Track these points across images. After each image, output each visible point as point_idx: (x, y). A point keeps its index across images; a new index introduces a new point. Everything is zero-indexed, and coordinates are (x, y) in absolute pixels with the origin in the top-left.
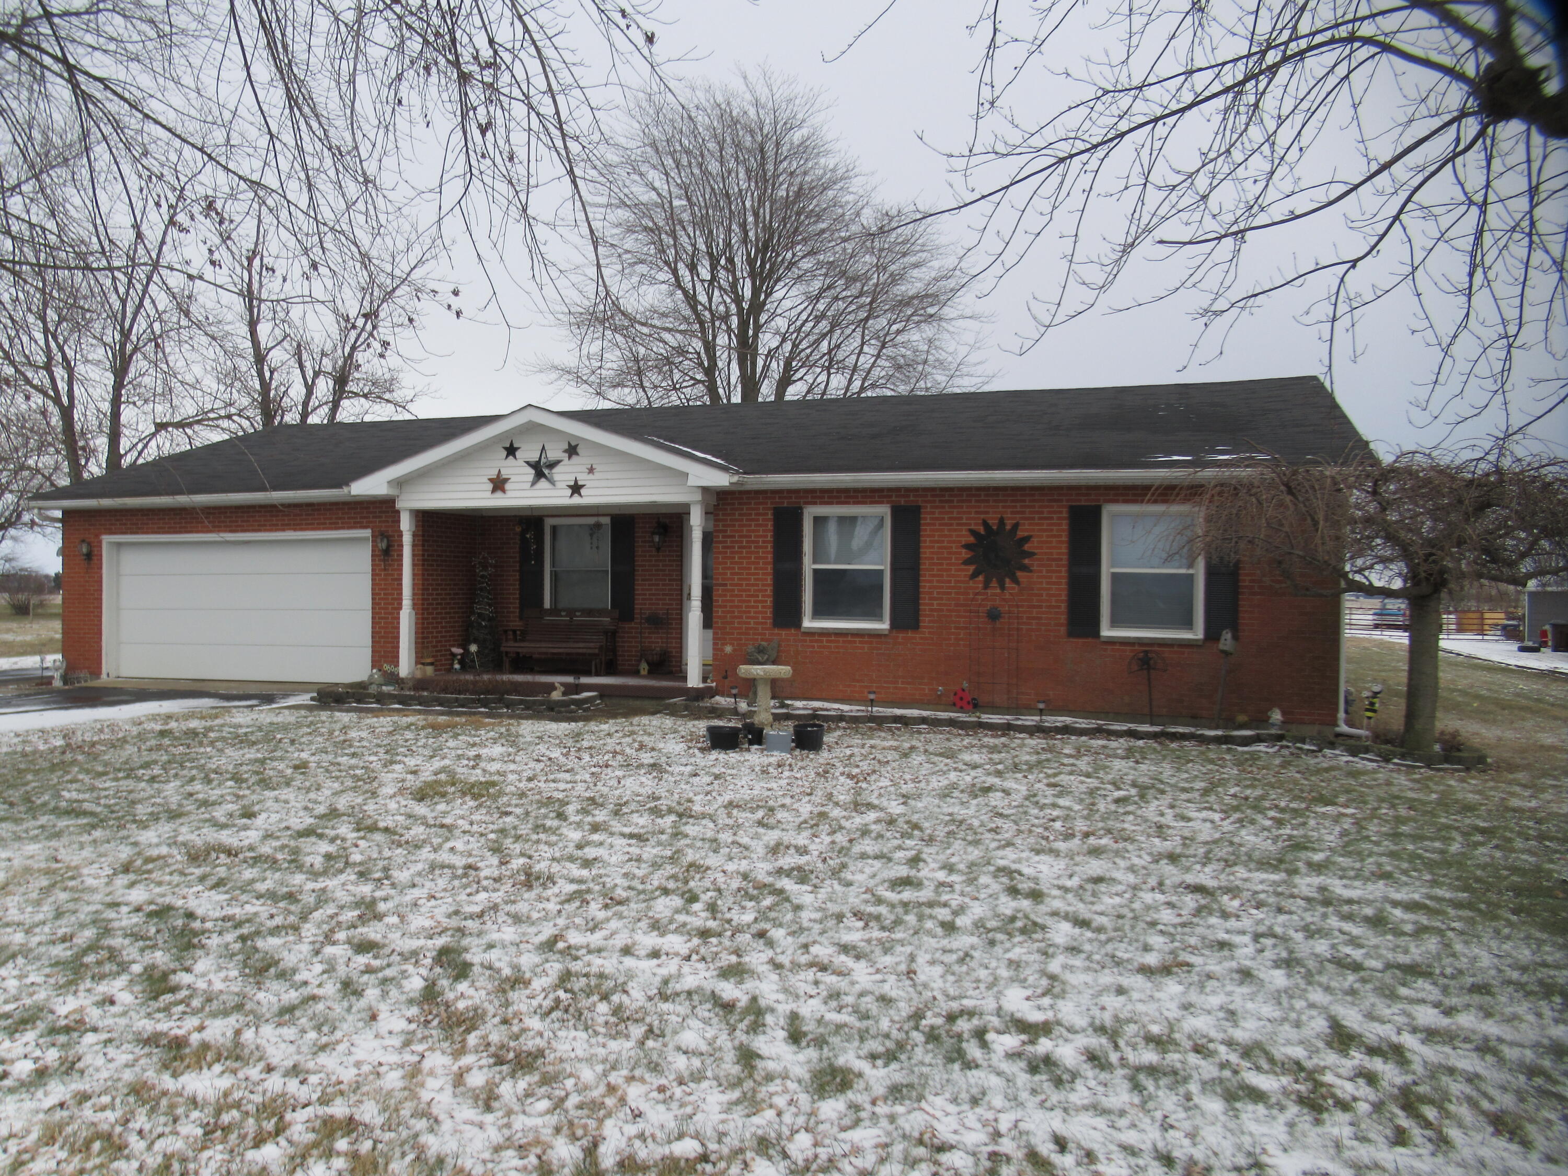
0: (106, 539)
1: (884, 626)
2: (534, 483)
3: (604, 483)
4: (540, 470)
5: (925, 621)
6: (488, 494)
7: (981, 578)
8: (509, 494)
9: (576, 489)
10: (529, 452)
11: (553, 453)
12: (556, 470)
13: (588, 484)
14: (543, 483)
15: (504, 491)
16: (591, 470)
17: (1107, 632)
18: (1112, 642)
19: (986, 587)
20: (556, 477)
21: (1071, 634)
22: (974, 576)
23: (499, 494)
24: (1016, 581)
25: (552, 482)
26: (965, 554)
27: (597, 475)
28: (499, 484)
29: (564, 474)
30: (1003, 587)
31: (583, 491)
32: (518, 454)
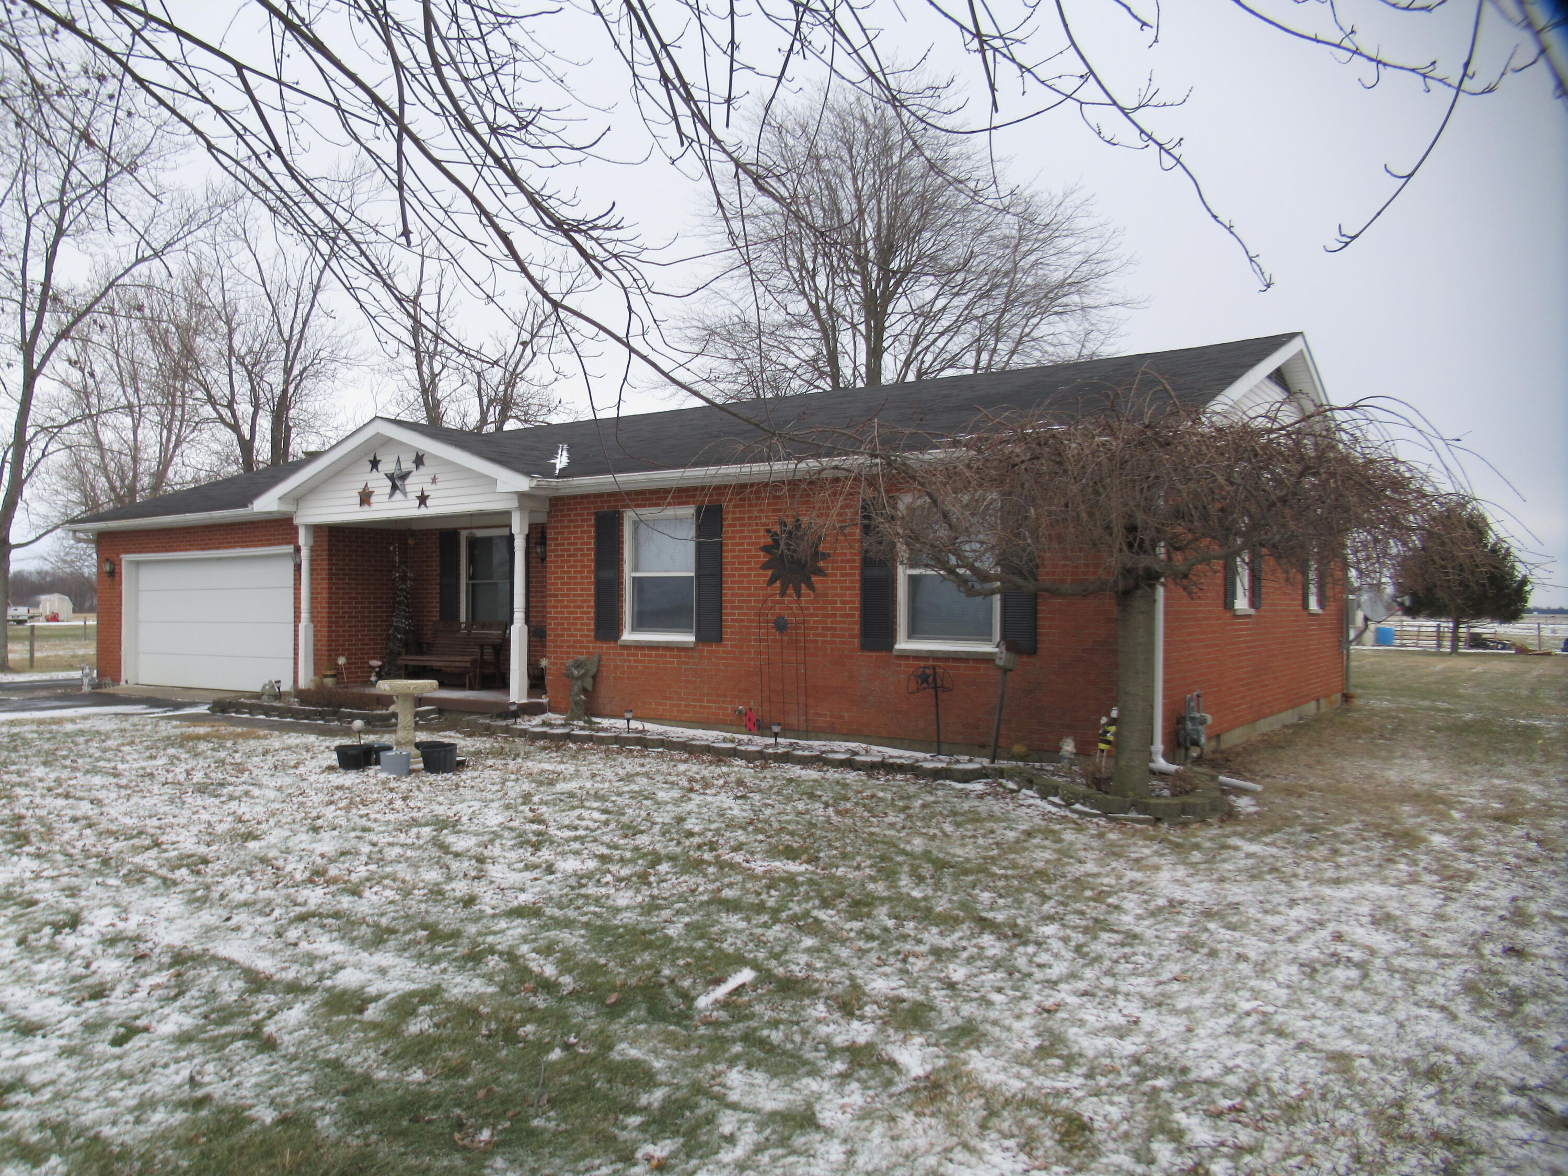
0: (126, 558)
1: (688, 638)
2: (391, 495)
3: (444, 493)
4: (397, 481)
5: (728, 633)
6: (358, 507)
7: (778, 584)
8: (374, 507)
9: (423, 499)
10: (388, 466)
11: (407, 464)
12: (407, 482)
13: (432, 494)
14: (398, 495)
15: (369, 504)
16: (434, 481)
17: (903, 644)
18: (906, 656)
19: (783, 594)
20: (408, 489)
21: (864, 647)
22: (771, 582)
23: (366, 507)
24: (811, 587)
25: (405, 494)
26: (763, 557)
27: (439, 485)
28: (365, 498)
29: (414, 485)
30: (799, 595)
31: (428, 502)
32: (380, 467)
